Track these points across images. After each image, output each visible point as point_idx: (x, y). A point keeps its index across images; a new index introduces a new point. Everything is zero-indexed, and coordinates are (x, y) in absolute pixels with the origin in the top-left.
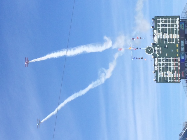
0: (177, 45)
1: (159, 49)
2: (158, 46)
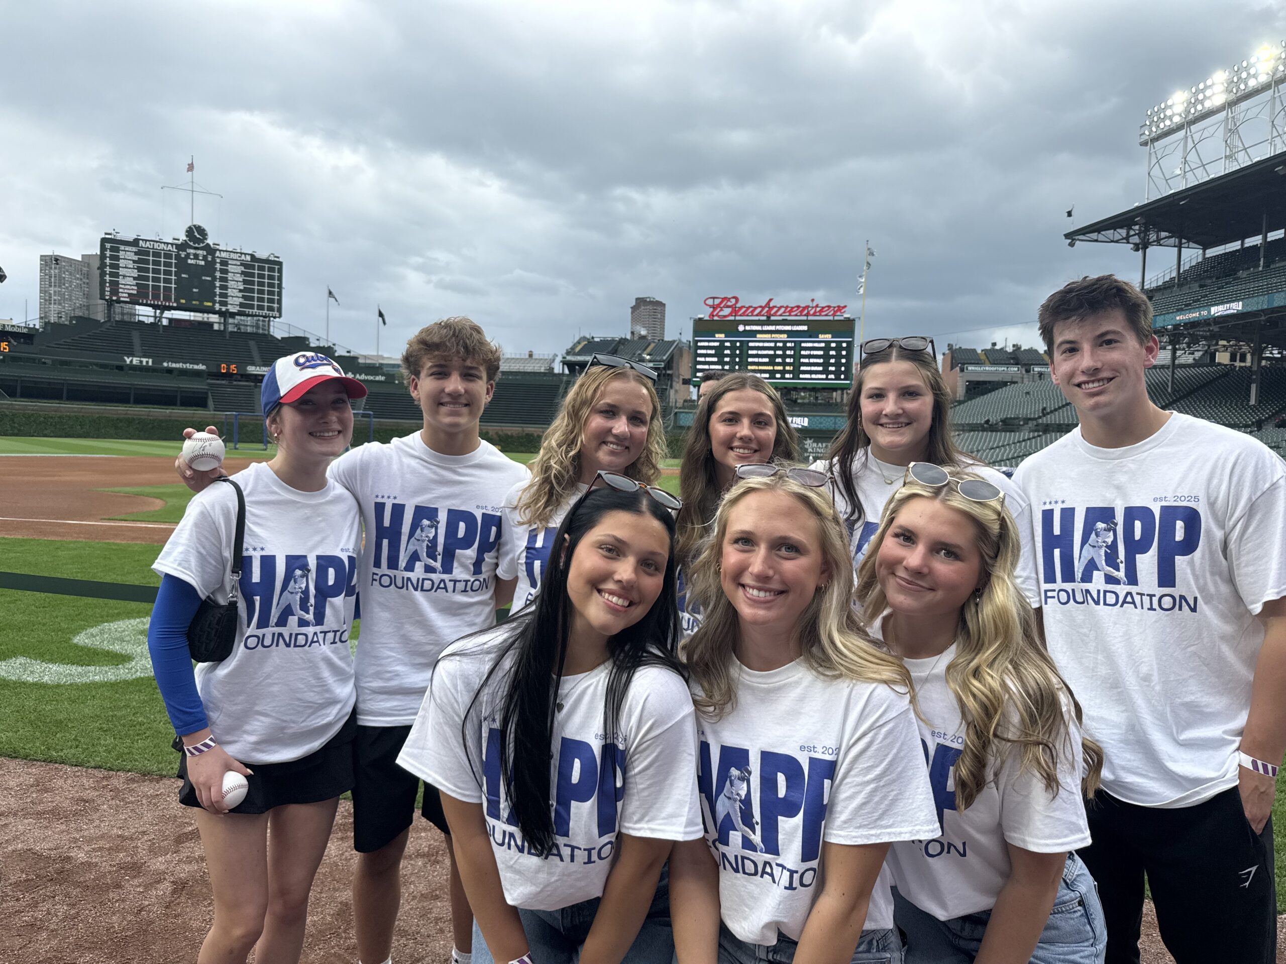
0: (210, 304)
1: (201, 258)
2: (210, 258)
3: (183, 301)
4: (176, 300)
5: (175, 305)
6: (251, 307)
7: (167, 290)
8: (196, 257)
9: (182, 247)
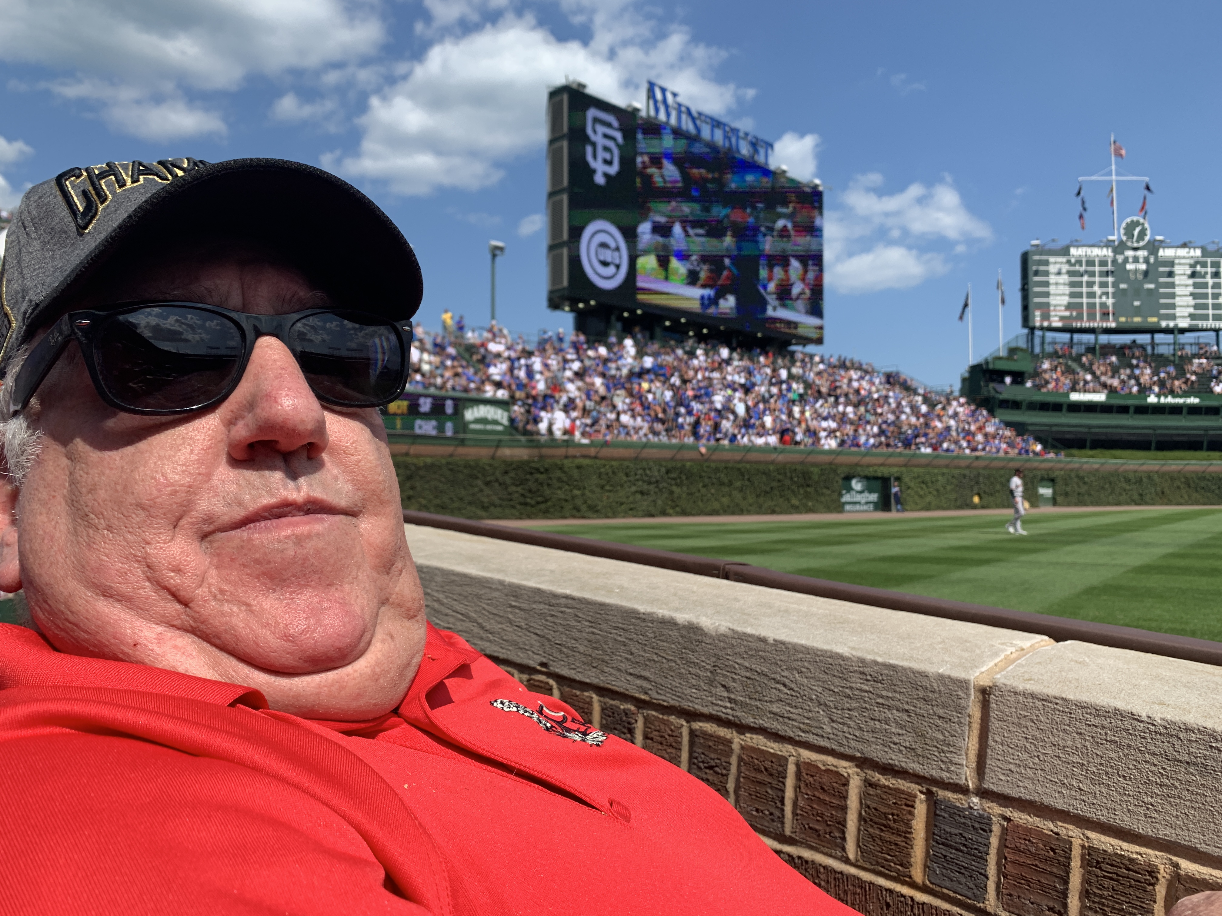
0: (1155, 319)
1: (1141, 260)
2: (1152, 260)
3: (1122, 319)
4: (1116, 320)
5: (1113, 325)
6: (1205, 317)
7: (1103, 305)
8: (1136, 260)
9: (1120, 248)
